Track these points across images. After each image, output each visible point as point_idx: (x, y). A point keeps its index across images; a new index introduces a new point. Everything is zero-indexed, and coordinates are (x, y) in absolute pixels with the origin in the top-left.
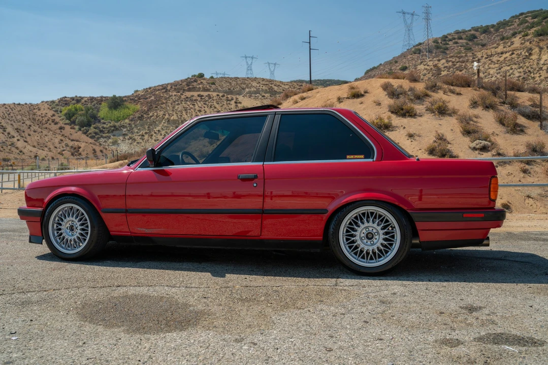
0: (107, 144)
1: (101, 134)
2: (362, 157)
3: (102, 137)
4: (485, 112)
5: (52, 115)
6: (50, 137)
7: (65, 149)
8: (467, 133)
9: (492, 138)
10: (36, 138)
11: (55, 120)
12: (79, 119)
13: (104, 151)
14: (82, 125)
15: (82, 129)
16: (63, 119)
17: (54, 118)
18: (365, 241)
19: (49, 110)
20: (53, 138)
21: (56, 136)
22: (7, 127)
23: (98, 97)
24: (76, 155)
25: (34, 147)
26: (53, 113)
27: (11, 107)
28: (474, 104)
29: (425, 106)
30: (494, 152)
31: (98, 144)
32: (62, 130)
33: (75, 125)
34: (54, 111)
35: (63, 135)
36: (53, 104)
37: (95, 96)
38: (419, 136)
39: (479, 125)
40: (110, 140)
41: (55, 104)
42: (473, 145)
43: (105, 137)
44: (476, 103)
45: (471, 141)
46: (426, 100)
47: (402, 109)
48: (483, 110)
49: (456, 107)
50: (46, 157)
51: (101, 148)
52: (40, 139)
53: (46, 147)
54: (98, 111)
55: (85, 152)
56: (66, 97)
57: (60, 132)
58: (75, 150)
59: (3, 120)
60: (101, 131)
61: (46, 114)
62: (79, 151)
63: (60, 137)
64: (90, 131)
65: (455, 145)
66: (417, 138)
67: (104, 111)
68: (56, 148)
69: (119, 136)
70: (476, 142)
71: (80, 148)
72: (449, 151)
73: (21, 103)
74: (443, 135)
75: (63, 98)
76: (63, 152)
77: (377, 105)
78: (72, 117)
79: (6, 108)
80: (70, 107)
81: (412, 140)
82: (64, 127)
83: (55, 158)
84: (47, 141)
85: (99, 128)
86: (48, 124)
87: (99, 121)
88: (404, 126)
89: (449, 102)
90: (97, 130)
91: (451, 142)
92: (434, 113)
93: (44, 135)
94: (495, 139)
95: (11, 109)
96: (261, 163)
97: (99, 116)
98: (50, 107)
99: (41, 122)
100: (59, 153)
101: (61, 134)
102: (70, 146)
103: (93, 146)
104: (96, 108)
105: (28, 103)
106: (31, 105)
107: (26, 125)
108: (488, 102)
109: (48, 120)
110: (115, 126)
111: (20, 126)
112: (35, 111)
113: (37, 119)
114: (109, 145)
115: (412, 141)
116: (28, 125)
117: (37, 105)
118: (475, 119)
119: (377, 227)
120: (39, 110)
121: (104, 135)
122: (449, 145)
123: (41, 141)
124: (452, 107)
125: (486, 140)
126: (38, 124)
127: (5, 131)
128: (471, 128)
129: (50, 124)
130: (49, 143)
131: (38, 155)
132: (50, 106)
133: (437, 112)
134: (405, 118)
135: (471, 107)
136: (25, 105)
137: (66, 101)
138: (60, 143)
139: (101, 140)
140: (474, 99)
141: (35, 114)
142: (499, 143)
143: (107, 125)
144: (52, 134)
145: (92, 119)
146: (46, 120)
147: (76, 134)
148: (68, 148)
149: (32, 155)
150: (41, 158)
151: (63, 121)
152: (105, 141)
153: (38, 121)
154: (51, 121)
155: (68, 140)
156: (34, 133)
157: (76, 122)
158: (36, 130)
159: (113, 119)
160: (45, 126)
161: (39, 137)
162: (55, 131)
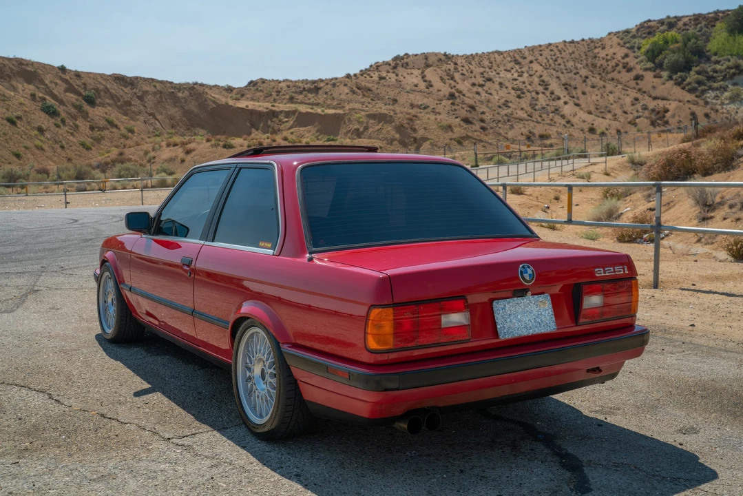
0: (719, 102)
1: (708, 84)
3: (711, 88)
5: (623, 55)
6: (617, 94)
7: (640, 114)
10: (594, 97)
11: (627, 63)
12: (669, 58)
13: (713, 115)
14: (674, 68)
15: (674, 77)
16: (642, 61)
17: (626, 60)
19: (619, 47)
20: (622, 97)
21: (628, 92)
22: (551, 82)
23: (709, 13)
24: (658, 125)
25: (590, 113)
26: (626, 51)
27: (560, 48)
31: (701, 102)
32: (639, 81)
33: (663, 69)
34: (628, 48)
35: (639, 90)
36: (626, 36)
37: (704, 12)
40: (727, 94)
41: (631, 34)
43: (717, 89)
50: (607, 129)
51: (707, 110)
52: (601, 100)
53: (609, 112)
54: (707, 40)
55: (677, 118)
56: (650, 21)
57: (635, 85)
58: (658, 116)
59: (545, 71)
60: (710, 78)
61: (614, 54)
62: (664, 116)
63: (633, 94)
64: (688, 80)
67: (719, 38)
68: (625, 113)
71: (667, 111)
73: (576, 40)
75: (645, 22)
76: (637, 121)
78: (658, 56)
79: (551, 50)
80: (655, 39)
82: (642, 76)
83: (622, 131)
84: (612, 101)
85: (707, 72)
86: (616, 72)
87: (708, 60)
90: (701, 77)
93: (607, 92)
95: (560, 51)
97: (708, 49)
98: (622, 42)
99: (604, 69)
100: (630, 123)
101: (637, 87)
102: (650, 108)
103: (691, 106)
104: (703, 35)
105: (586, 38)
106: (592, 40)
107: (581, 76)
109: (617, 65)
110: (737, 67)
111: (570, 78)
112: (596, 51)
113: (598, 65)
114: (722, 104)
116: (583, 76)
117: (601, 40)
120: (603, 48)
121: (715, 85)
123: (602, 103)
126: (600, 74)
127: (546, 89)
129: (619, 72)
130: (615, 106)
131: (594, 126)
132: (622, 39)
136: (581, 43)
137: (649, 27)
138: (633, 105)
139: (708, 95)
141: (595, 57)
143: (722, 65)
144: (620, 90)
145: (695, 56)
146: (614, 64)
147: (663, 86)
148: (647, 113)
149: (586, 127)
150: (599, 132)
151: (642, 64)
152: (717, 97)
153: (600, 68)
154: (621, 65)
155: (647, 98)
156: (592, 89)
157: (665, 64)
158: (595, 84)
159: (735, 53)
160: (610, 76)
161: (599, 95)
162: (627, 84)
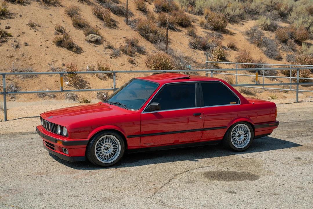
2: (235, 103)
8: (79, 26)
18: (238, 138)
30: (105, 45)
42: (88, 38)
45: (85, 34)
65: (73, 37)
66: (38, 28)
70: (90, 36)
74: (62, 28)
81: (35, 30)
88: (19, 14)
91: (69, 35)
118: (78, 12)
119: (242, 132)
125: (97, 34)
142: (105, 36)
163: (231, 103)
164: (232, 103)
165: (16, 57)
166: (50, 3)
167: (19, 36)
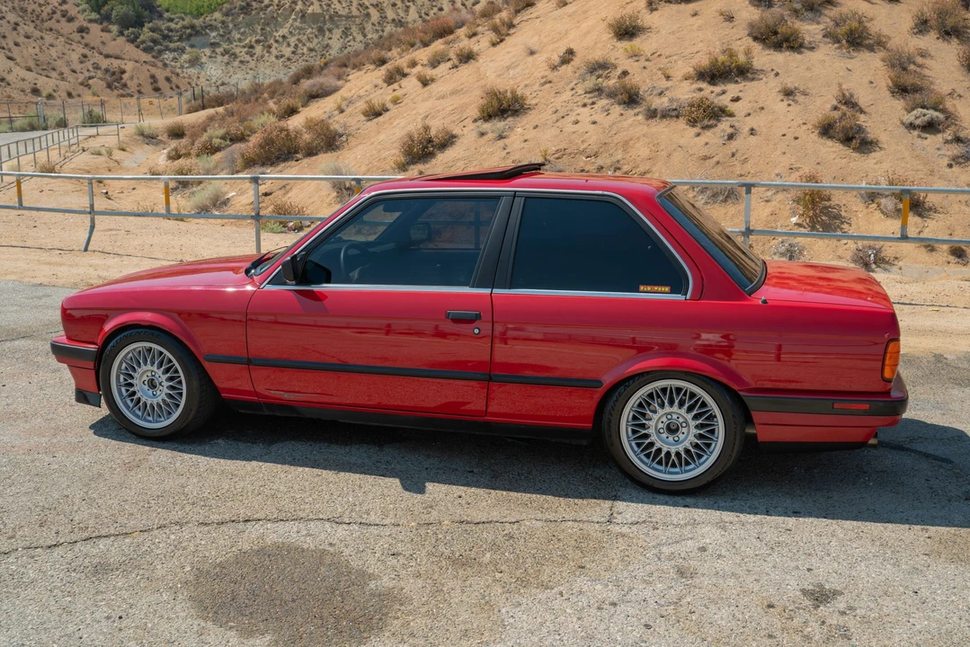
0: (178, 65)
1: (165, 44)
2: (667, 289)
3: (167, 49)
4: (941, 44)
6: (60, 48)
7: (92, 74)
8: (901, 90)
9: (949, 104)
10: (30, 49)
11: (67, 11)
12: (117, 10)
13: (174, 79)
14: (125, 23)
15: (126, 32)
16: (84, 11)
17: (65, 7)
18: (664, 436)
20: (66, 51)
21: (73, 47)
24: (116, 88)
25: (29, 69)
28: (922, 26)
29: (822, 27)
30: (948, 135)
31: (160, 64)
32: (84, 34)
33: (111, 23)
35: (86, 45)
38: (805, 94)
39: (926, 72)
40: (185, 57)
42: (909, 118)
43: (174, 50)
44: (925, 22)
45: (906, 110)
46: (826, 12)
47: (776, 33)
48: (938, 38)
49: (885, 31)
50: (54, 91)
51: (167, 73)
52: (39, 54)
53: (54, 69)
55: (136, 81)
57: (79, 39)
58: (114, 77)
60: (165, 37)
62: (121, 79)
64: (142, 37)
65: (874, 115)
66: (800, 98)
68: (74, 71)
69: (204, 46)
70: (915, 112)
71: (123, 72)
72: (860, 129)
74: (852, 96)
76: (91, 82)
77: (726, 20)
78: (104, 6)
81: (790, 102)
82: (88, 28)
83: (73, 94)
84: (54, 57)
85: (161, 30)
86: (53, 20)
87: (161, 16)
88: (777, 70)
89: (872, 20)
90: (156, 35)
91: (866, 110)
92: (839, 42)
93: (47, 45)
94: (954, 106)
96: (487, 291)
97: (158, 3)
99: (38, 16)
100: (82, 84)
101: (83, 41)
102: (103, 67)
103: (150, 68)
107: (9, 22)
108: (950, 22)
109: (54, 12)
110: (193, 27)
113: (30, 10)
114: (182, 67)
115: (789, 105)
116: (12, 22)
118: (919, 60)
119: (685, 415)
121: (172, 45)
122: (862, 117)
123: (42, 57)
124: (877, 30)
125: (936, 109)
126: (33, 21)
128: (909, 80)
129: (58, 21)
130: (59, 63)
131: (38, 86)
133: (844, 42)
134: (781, 51)
135: (916, 30)
138: (81, 62)
139: (166, 56)
140: (922, 15)
142: (962, 114)
143: (177, 24)
144: (63, 43)
145: (146, 10)
146: (50, 12)
147: (113, 42)
148: (100, 74)
149: (28, 88)
150: (45, 93)
151: (86, 14)
152: (175, 59)
153: (32, 14)
154: (59, 14)
155: (97, 55)
156: (26, 40)
157: (113, 16)
158: (30, 34)
159: (188, 11)
160: (48, 25)
161: (37, 48)
162: (71, 36)
163: (642, 288)
164: (649, 288)
165: (715, 159)
166: (862, 46)
167: (749, 115)
